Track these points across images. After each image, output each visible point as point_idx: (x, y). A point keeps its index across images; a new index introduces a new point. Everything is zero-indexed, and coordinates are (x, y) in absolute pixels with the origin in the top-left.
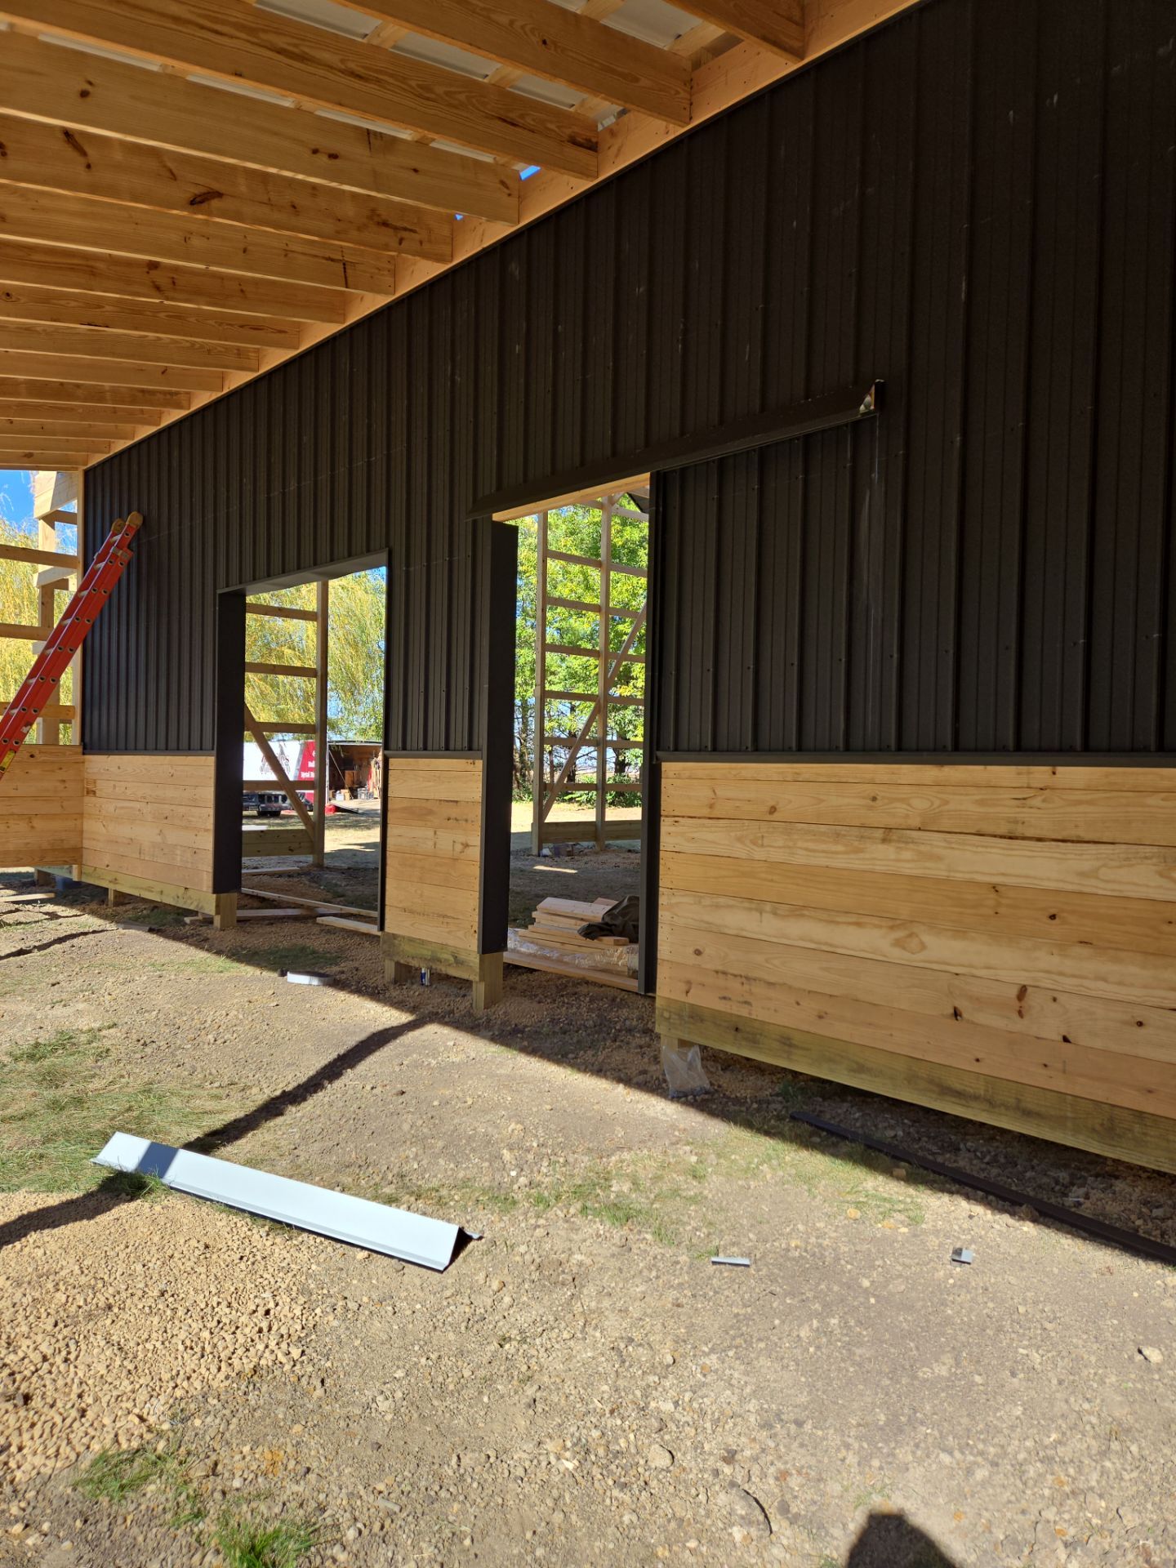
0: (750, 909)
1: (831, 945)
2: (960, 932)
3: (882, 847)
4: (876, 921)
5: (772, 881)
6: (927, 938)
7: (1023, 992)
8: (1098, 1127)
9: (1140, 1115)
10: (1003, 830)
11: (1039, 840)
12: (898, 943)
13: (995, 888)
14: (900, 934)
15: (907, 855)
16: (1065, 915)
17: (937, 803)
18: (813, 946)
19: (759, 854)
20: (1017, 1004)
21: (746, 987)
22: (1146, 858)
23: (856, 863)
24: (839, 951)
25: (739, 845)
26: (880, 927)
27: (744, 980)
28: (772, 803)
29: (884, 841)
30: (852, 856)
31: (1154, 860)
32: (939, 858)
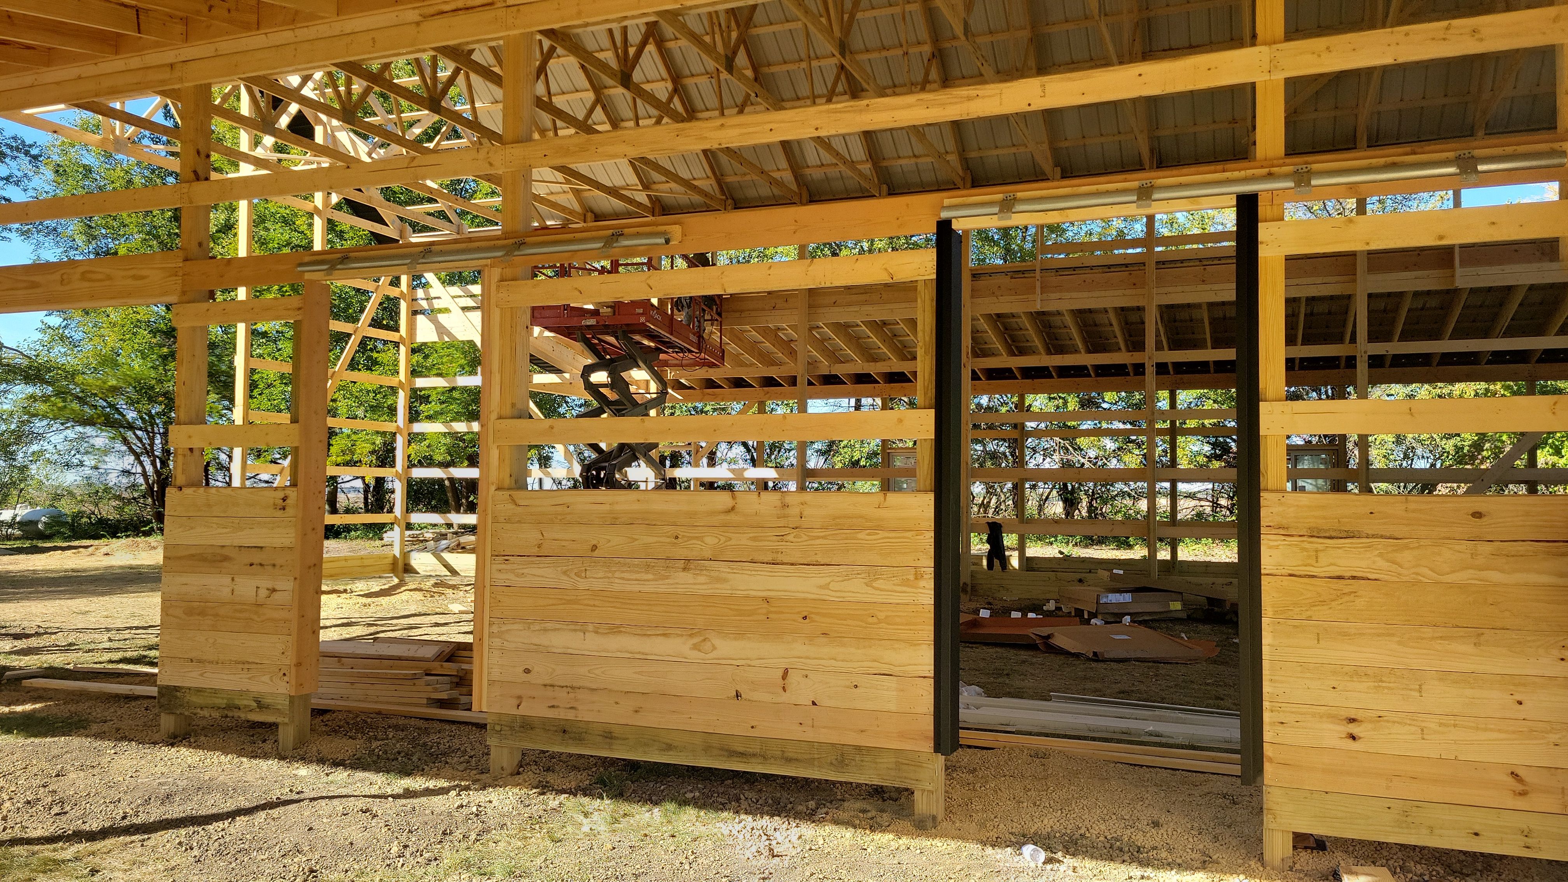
0: (575, 630)
1: (643, 654)
2: (740, 635)
3: (682, 574)
4: (679, 632)
5: (594, 606)
6: (717, 642)
7: (786, 672)
8: (834, 762)
9: (858, 748)
10: (769, 558)
11: (792, 564)
12: (695, 647)
13: (767, 600)
14: (696, 640)
15: (701, 579)
16: (812, 616)
17: (723, 539)
18: (629, 655)
19: (582, 584)
20: (781, 681)
21: (572, 695)
22: (858, 574)
23: (662, 587)
24: (649, 657)
25: (565, 578)
26: (682, 635)
27: (569, 689)
28: (594, 542)
29: (684, 569)
30: (660, 582)
31: (863, 575)
32: (725, 580)
